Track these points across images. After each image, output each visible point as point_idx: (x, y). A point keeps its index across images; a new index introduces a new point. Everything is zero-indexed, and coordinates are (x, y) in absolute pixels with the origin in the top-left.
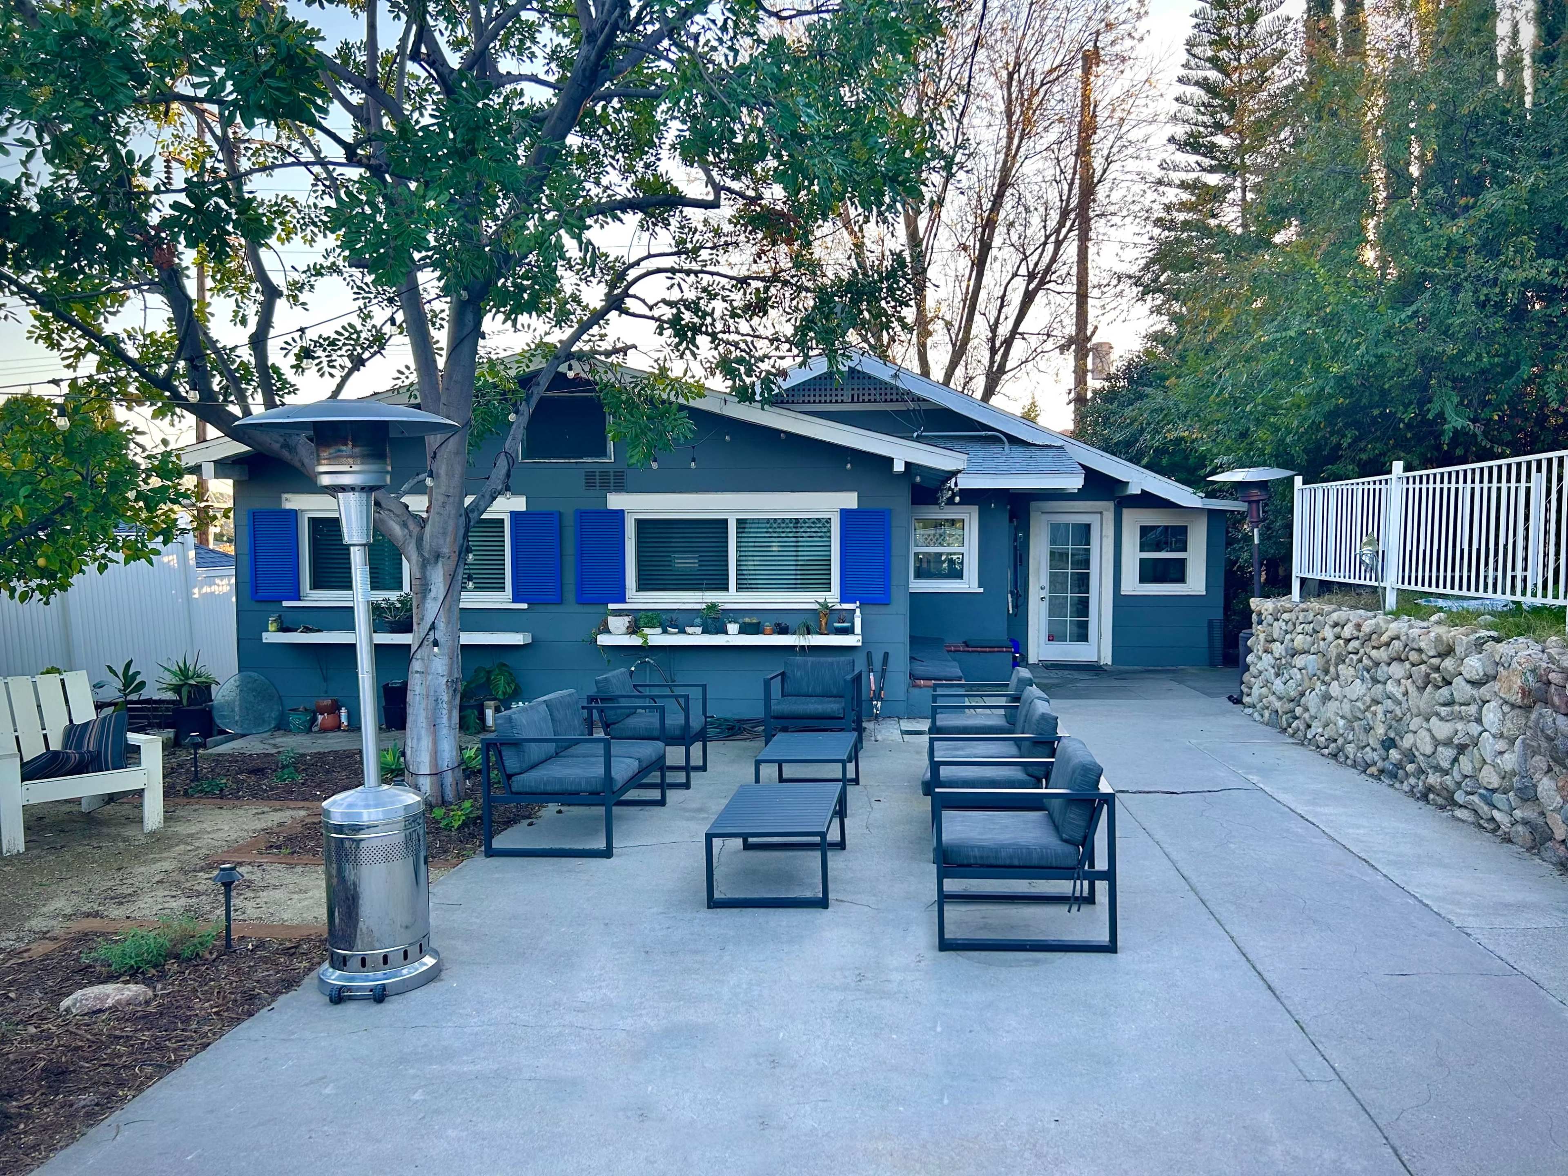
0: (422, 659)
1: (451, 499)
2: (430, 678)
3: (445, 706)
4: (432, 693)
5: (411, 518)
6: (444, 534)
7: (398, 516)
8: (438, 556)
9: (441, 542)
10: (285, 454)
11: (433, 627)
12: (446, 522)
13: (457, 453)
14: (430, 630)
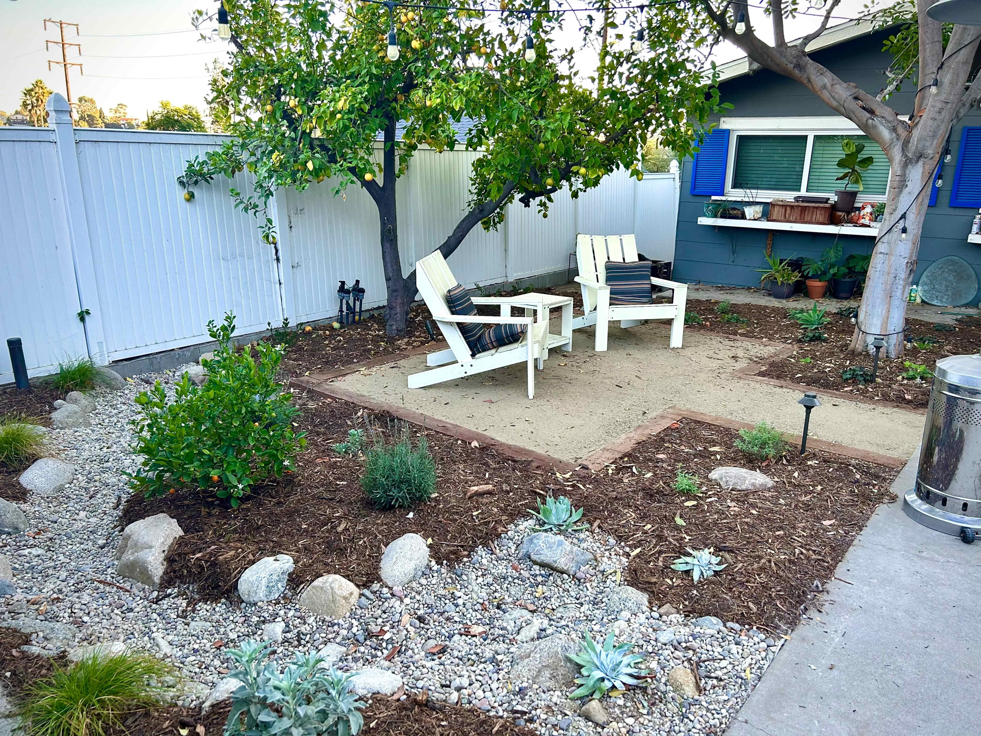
0: (888, 243)
1: (949, 106)
2: (893, 258)
3: (901, 282)
4: (893, 271)
5: (900, 124)
6: (934, 136)
7: (889, 122)
8: (920, 156)
9: (928, 144)
10: (797, 72)
11: (903, 217)
12: (938, 126)
13: (965, 63)
14: (901, 219)
